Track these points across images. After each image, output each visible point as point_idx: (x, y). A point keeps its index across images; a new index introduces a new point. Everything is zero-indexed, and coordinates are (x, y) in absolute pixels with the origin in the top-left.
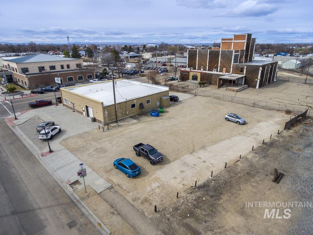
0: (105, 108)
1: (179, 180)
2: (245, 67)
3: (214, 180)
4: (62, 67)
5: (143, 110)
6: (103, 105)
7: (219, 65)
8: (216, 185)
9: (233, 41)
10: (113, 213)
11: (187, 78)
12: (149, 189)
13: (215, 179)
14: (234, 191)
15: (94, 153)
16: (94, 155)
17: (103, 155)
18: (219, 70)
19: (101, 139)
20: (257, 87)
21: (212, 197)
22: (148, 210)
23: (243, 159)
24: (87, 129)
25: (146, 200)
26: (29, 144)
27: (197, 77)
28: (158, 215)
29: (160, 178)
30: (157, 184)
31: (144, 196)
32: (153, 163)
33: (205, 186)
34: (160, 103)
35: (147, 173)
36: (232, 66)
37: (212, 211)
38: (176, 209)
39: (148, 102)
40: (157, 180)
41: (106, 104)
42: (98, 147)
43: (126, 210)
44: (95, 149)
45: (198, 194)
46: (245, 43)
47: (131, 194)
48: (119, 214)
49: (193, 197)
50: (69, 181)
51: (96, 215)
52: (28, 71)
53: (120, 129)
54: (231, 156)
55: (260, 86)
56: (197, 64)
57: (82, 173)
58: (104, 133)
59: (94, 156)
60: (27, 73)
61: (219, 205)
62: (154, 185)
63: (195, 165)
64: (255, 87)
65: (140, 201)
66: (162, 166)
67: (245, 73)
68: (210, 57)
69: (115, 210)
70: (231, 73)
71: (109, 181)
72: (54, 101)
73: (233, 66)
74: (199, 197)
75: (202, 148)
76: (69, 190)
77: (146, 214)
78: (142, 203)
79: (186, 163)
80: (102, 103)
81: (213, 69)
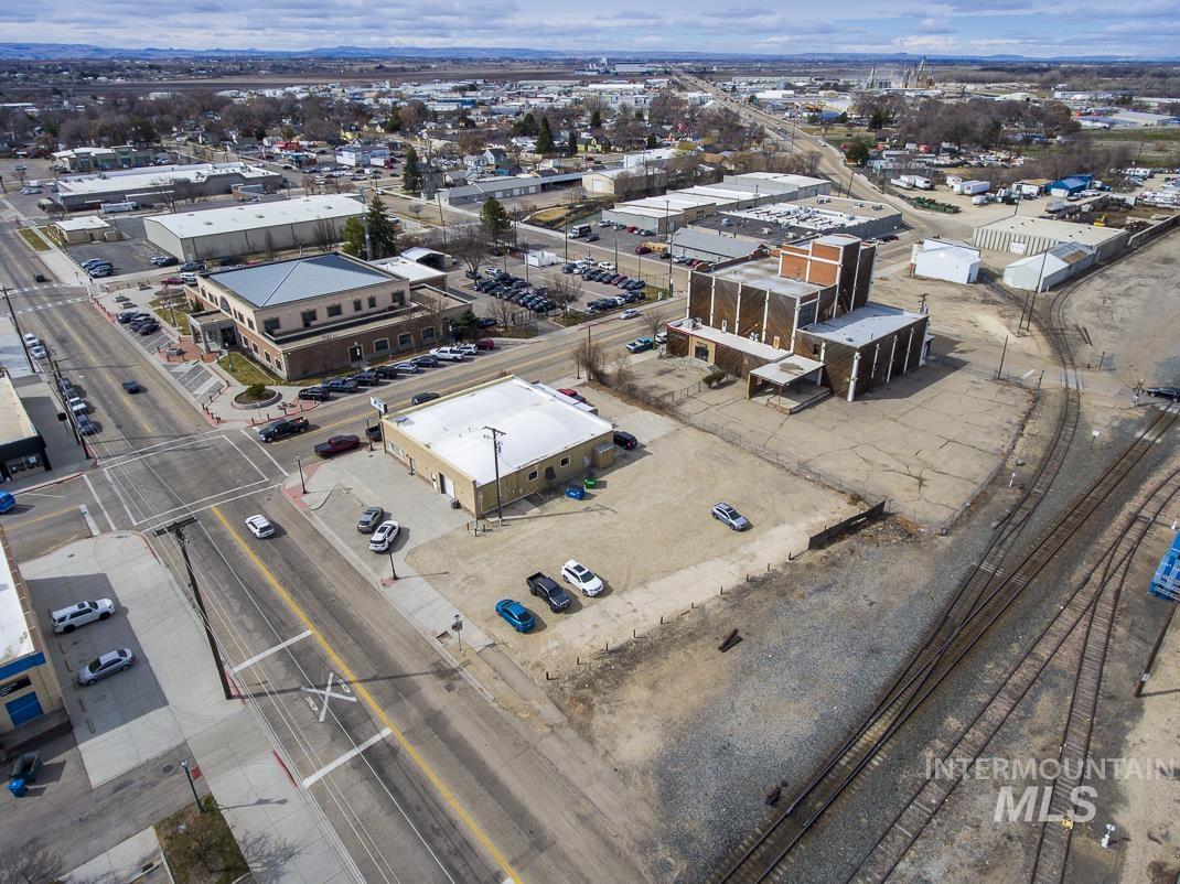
0: (478, 490)
1: (586, 639)
2: (824, 345)
3: (636, 643)
4: (358, 305)
5: (554, 480)
6: (475, 485)
7: (765, 327)
8: (638, 649)
9: (809, 257)
10: (496, 678)
11: (684, 348)
12: (543, 650)
13: (639, 640)
14: (656, 659)
15: (464, 584)
16: (464, 588)
17: (479, 590)
18: (763, 338)
19: (473, 555)
20: (850, 398)
21: (624, 665)
22: (539, 676)
23: (697, 610)
24: (446, 529)
25: (538, 665)
26: (355, 560)
27: (707, 352)
28: (550, 683)
29: (560, 635)
30: (556, 644)
31: (536, 659)
32: (556, 610)
33: (619, 651)
34: (592, 461)
35: (545, 626)
36: (793, 335)
37: (617, 683)
38: (573, 678)
39: (564, 462)
40: (557, 637)
41: (483, 481)
42: (471, 573)
43: (511, 674)
44: (464, 576)
45: (607, 661)
46: (839, 269)
47: (519, 655)
48: (503, 679)
49: (600, 664)
50: (434, 633)
51: (477, 679)
52: (278, 327)
53: (506, 531)
54: (682, 602)
55: (858, 396)
56: (712, 311)
57: (457, 627)
58: (477, 540)
59: (465, 591)
60: (276, 331)
61: (629, 676)
62: (551, 645)
63: (618, 616)
64: (844, 395)
65: (530, 666)
66: (567, 616)
67: (822, 358)
68: (744, 301)
69: (498, 674)
70: (792, 351)
71: (491, 635)
72: (362, 435)
73: (796, 337)
74: (607, 665)
75: (642, 583)
76: (437, 644)
77: (536, 681)
78: (533, 668)
79: (605, 612)
80: (474, 482)
81: (749, 334)
